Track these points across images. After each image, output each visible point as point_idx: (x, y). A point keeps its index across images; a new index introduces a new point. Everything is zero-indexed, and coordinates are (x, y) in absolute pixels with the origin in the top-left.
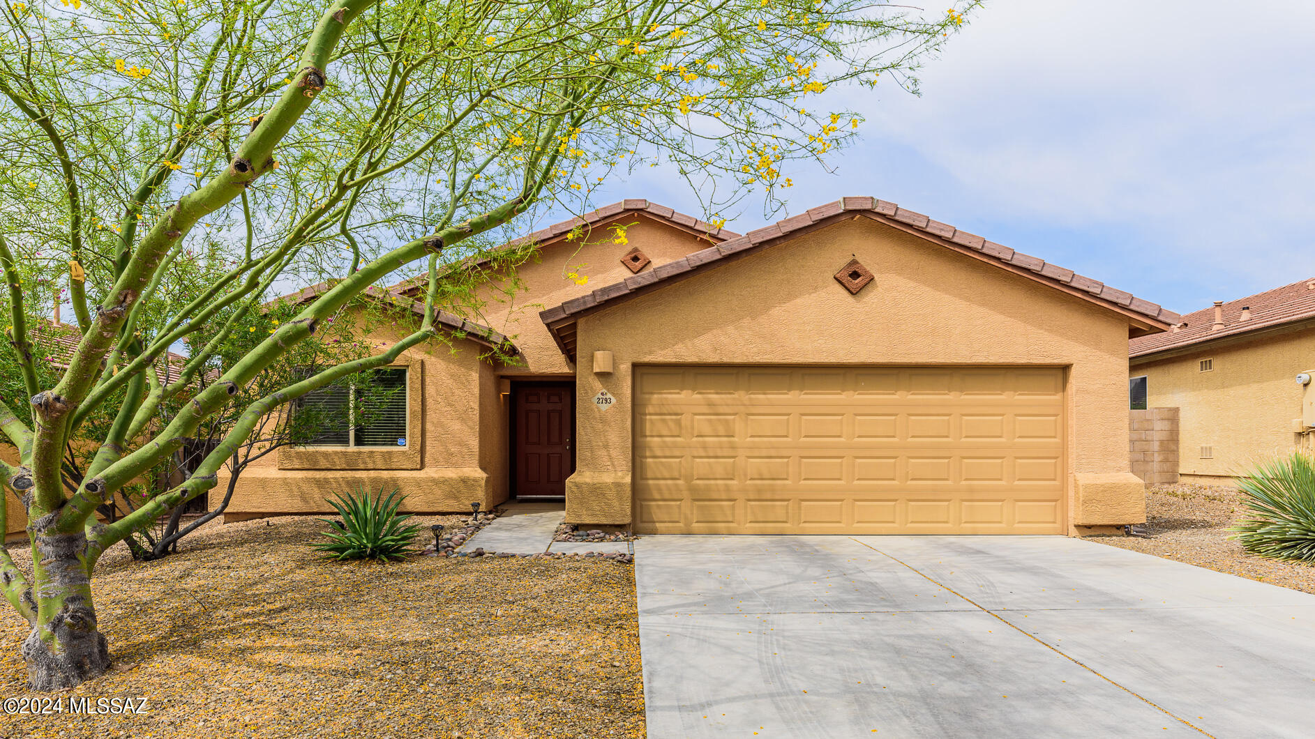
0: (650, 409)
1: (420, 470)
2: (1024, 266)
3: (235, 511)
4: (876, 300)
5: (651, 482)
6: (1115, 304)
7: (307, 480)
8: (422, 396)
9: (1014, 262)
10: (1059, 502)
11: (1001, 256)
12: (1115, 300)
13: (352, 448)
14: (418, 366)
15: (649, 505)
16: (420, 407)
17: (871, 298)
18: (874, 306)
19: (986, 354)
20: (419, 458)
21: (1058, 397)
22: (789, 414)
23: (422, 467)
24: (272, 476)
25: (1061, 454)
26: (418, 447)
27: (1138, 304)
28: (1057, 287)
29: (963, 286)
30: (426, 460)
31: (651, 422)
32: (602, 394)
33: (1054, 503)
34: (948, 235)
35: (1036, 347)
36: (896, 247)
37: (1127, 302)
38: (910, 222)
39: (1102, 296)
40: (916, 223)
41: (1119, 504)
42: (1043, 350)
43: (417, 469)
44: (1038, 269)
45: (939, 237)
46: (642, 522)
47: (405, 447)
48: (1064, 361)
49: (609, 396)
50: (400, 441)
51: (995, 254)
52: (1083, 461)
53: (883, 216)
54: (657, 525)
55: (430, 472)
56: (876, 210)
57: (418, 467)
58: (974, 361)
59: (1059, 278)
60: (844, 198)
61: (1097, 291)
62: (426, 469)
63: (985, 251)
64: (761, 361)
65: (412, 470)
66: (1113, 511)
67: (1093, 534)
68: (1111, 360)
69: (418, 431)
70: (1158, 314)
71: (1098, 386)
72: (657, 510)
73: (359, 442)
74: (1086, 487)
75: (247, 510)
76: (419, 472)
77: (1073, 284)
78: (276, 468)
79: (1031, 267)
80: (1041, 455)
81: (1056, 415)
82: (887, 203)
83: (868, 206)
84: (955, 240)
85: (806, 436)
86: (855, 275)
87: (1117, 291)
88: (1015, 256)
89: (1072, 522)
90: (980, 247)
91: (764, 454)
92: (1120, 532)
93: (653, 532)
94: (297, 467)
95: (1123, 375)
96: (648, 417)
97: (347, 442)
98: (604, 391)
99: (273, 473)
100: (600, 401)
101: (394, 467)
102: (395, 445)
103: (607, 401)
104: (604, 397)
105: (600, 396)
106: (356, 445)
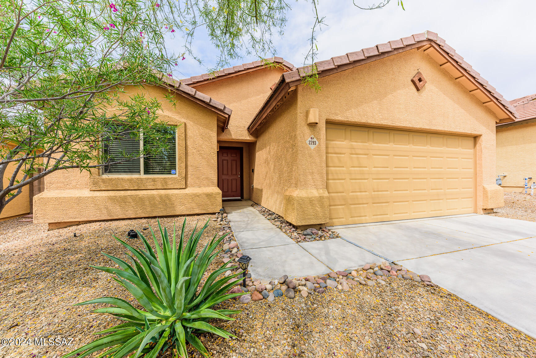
0: (330, 150)
1: (185, 189)
2: (482, 83)
3: (56, 221)
7: (111, 198)
8: (185, 144)
9: (479, 81)
11: (476, 77)
13: (142, 176)
14: (183, 125)
16: (185, 150)
17: (424, 94)
18: (425, 98)
20: (185, 182)
21: (473, 150)
23: (186, 187)
24: (85, 196)
26: (184, 175)
29: (452, 93)
30: (188, 183)
32: (311, 138)
33: (472, 199)
34: (460, 62)
36: (432, 69)
38: (448, 51)
39: (502, 102)
41: (498, 199)
43: (183, 189)
45: (457, 62)
47: (176, 176)
48: (480, 133)
49: (315, 140)
50: (173, 171)
51: (474, 75)
52: (485, 179)
53: (439, 45)
55: (188, 191)
57: (184, 187)
59: (491, 91)
60: (427, 32)
62: (188, 188)
63: (471, 73)
65: (180, 189)
66: (497, 202)
67: (486, 212)
68: (492, 134)
69: (183, 165)
71: (489, 145)
73: (147, 172)
74: (490, 191)
75: (66, 221)
76: (184, 190)
77: (495, 95)
78: (89, 190)
79: (485, 84)
82: (442, 39)
83: (435, 39)
84: (463, 65)
86: (420, 80)
89: (480, 207)
94: (104, 189)
95: (495, 141)
96: (330, 155)
97: (139, 172)
98: (313, 136)
99: (86, 193)
100: (311, 143)
101: (169, 187)
102: (170, 174)
103: (314, 143)
104: (313, 140)
105: (311, 140)
106: (145, 174)
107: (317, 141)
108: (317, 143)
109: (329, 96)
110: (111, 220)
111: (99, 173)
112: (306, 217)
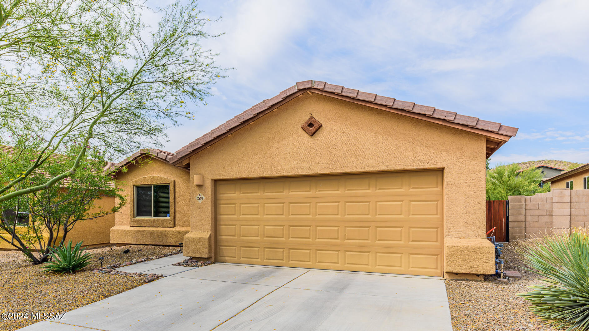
0: (222, 202)
1: (174, 227)
2: (401, 108)
4: (323, 138)
5: (224, 237)
6: (466, 126)
7: (138, 232)
8: (174, 196)
9: (395, 106)
10: (439, 256)
11: (386, 104)
12: (465, 123)
13: (152, 218)
14: (173, 183)
15: (222, 248)
16: (174, 200)
17: (321, 136)
18: (322, 141)
19: (386, 164)
20: (173, 222)
21: (439, 189)
22: (283, 203)
23: (175, 226)
25: (440, 226)
26: (173, 218)
27: (483, 124)
28: (425, 119)
29: (373, 125)
30: (176, 223)
31: (223, 208)
32: (199, 195)
33: (436, 257)
34: (354, 95)
35: (419, 158)
36: (334, 107)
37: (474, 124)
38: (333, 91)
39: (456, 121)
40: (336, 91)
41: (474, 260)
42: (424, 160)
44: (410, 109)
45: (350, 97)
46: (221, 256)
47: (169, 218)
48: (439, 166)
49: (202, 196)
50: (168, 215)
51: (383, 103)
52: (451, 230)
53: (319, 89)
54: (226, 258)
55: (177, 229)
56: (315, 87)
58: (379, 169)
59: (425, 113)
60: (297, 83)
61: (452, 118)
63: (376, 102)
64: (266, 175)
65: (171, 227)
66: (470, 264)
67: (459, 278)
68: (472, 163)
69: (173, 211)
70: (499, 130)
71: (462, 181)
72: (227, 251)
73: (155, 215)
74: (449, 248)
77: (434, 116)
78: (129, 226)
79: (406, 108)
80: (427, 226)
81: (437, 201)
82: (319, 82)
83: (309, 86)
84: (359, 98)
85: (292, 215)
86: (311, 125)
87: (466, 117)
88: (396, 103)
89: (445, 270)
90: (373, 100)
91: (273, 224)
92: (479, 279)
93: (224, 262)
94: (135, 226)
95: (481, 173)
96: (222, 206)
97: (151, 216)
98: (200, 194)
99: (128, 228)
100: (199, 199)
101: (165, 226)
102: (166, 217)
103: (201, 198)
104: (200, 197)
105: (199, 196)
106: (154, 217)
107: (203, 197)
108: (204, 198)
109: (213, 161)
110: (136, 245)
111: (134, 216)
112: (190, 252)
